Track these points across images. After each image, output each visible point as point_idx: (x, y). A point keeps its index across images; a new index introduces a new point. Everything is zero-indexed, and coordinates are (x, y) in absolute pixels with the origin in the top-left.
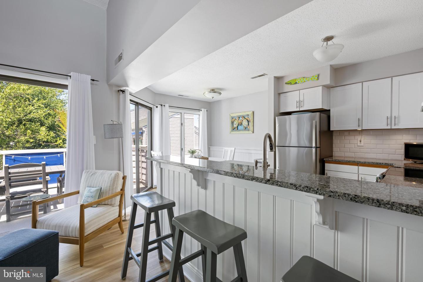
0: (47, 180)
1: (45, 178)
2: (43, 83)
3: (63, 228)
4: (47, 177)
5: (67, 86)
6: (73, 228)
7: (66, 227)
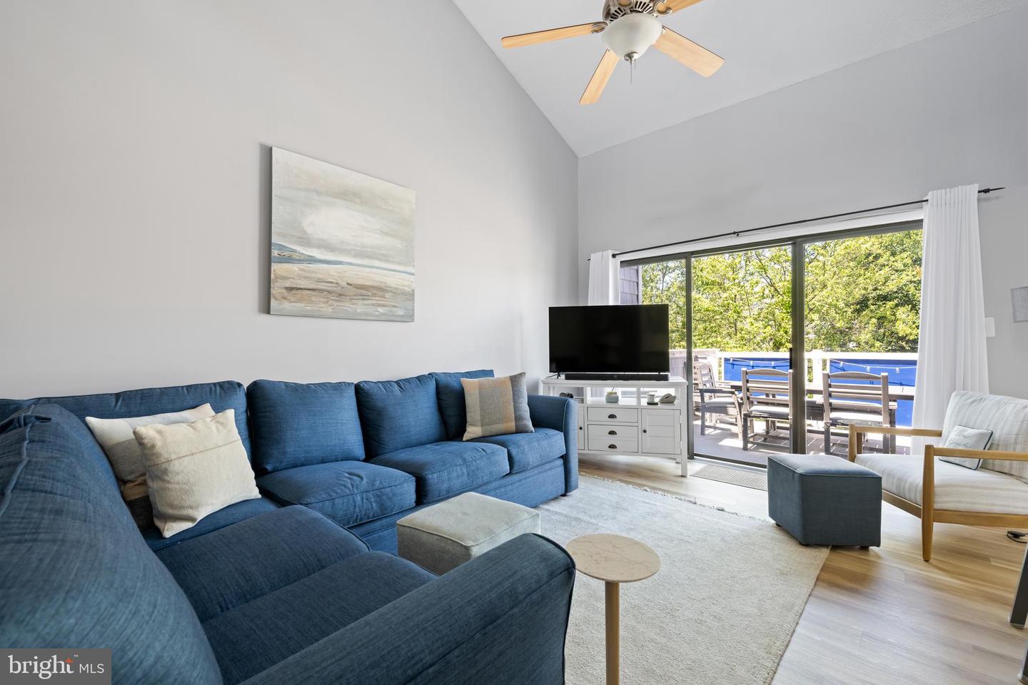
0: (890, 408)
1: (886, 405)
2: (896, 227)
3: (895, 480)
4: (891, 403)
5: (921, 221)
6: (911, 484)
7: (900, 480)
